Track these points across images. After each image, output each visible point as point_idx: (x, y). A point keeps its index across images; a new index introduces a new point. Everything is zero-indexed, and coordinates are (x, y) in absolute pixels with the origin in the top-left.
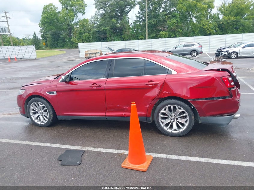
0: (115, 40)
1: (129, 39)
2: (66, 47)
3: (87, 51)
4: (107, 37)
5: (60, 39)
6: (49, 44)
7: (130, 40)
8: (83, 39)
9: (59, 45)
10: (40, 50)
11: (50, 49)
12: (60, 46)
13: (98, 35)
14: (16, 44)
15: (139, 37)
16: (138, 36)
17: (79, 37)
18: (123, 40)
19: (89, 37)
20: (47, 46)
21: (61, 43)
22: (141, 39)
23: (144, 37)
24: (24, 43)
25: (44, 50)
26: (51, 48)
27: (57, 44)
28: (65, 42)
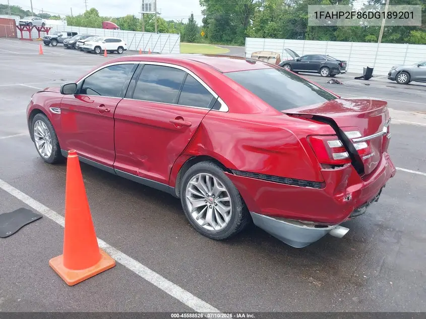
0: (319, 39)
1: (346, 40)
2: (235, 43)
3: (256, 53)
4: (306, 32)
5: (228, 28)
6: (209, 35)
7: (348, 41)
8: (265, 32)
9: (225, 37)
10: (195, 43)
11: (209, 43)
12: (227, 40)
13: (292, 27)
14: (163, 30)
15: (367, 38)
16: (365, 36)
17: (259, 28)
18: (335, 40)
19: (275, 30)
20: (206, 37)
21: (229, 35)
22: (370, 41)
23: (375, 39)
24: (174, 30)
25: (201, 43)
26: (211, 42)
27: (221, 37)
28: (236, 34)
